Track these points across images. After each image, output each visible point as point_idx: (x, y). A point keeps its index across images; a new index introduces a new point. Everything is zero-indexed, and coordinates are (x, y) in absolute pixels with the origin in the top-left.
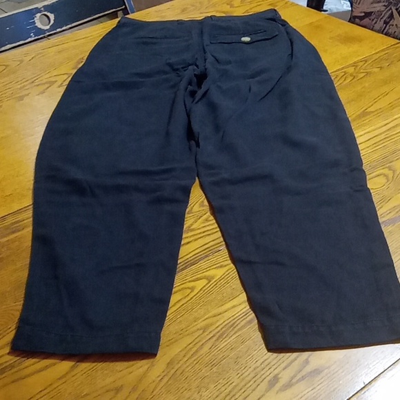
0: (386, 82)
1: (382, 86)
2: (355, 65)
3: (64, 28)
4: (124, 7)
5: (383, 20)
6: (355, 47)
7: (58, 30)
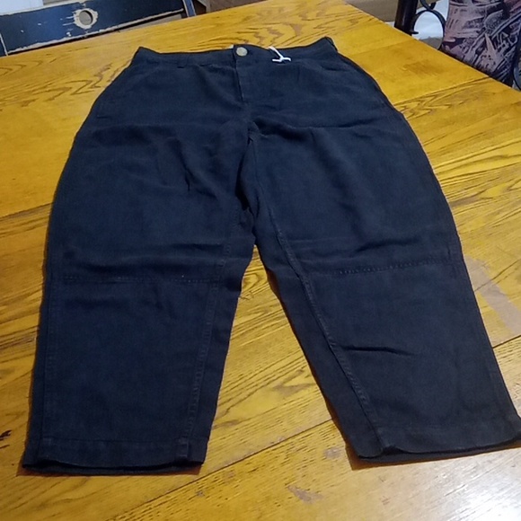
0: (448, 123)
1: (442, 127)
2: (420, 100)
3: (108, 29)
4: (182, 10)
5: (475, 49)
6: (430, 79)
7: (101, 31)
